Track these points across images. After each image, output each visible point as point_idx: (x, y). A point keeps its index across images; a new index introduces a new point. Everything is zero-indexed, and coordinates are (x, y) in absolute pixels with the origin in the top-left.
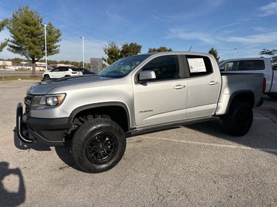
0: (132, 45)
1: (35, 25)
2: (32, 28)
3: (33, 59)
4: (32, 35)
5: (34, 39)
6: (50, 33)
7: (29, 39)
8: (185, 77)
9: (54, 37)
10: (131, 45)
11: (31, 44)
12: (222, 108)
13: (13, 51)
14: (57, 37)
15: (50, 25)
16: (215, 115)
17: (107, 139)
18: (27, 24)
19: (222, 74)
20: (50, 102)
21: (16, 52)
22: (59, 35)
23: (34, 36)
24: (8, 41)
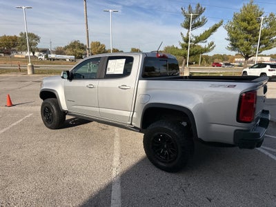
11: (243, 40)
15: (271, 16)
23: (250, 32)
24: (228, 39)
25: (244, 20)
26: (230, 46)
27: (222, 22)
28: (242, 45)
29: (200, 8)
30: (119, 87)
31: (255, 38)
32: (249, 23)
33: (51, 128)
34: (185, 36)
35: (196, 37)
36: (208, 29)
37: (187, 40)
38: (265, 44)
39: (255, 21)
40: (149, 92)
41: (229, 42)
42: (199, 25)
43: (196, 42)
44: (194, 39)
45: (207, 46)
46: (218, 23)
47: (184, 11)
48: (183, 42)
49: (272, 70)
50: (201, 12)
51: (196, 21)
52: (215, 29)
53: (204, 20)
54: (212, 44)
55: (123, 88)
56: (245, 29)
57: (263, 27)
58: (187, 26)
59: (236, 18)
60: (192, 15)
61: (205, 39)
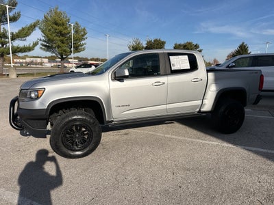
0: (156, 41)
1: (63, 25)
2: (60, 28)
3: (62, 56)
4: (61, 34)
5: (61, 38)
6: (76, 32)
7: (57, 38)
8: (166, 75)
9: (80, 35)
10: (154, 41)
11: (59, 43)
12: (208, 105)
13: (44, 50)
14: (83, 36)
15: (77, 24)
16: (200, 112)
17: (84, 129)
18: (56, 24)
19: (208, 71)
20: (33, 95)
21: (47, 51)
22: (85, 34)
24: (41, 40)
27: (38, 22)
29: (13, 1)
35: (11, 33)
36: (24, 26)
54: (37, 43)
59: (46, 19)
60: (7, 6)
61: (24, 37)
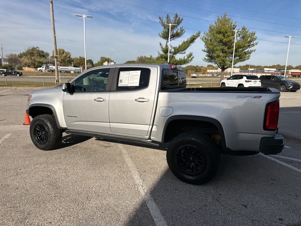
3: (222, 66)
5: (222, 47)
11: (220, 52)
21: (210, 61)
23: (225, 44)
24: (205, 51)
25: (219, 32)
26: (207, 58)
27: (199, 33)
28: (218, 56)
29: (177, 19)
30: (136, 100)
31: (230, 50)
32: (224, 35)
33: (44, 149)
34: (164, 46)
35: (174, 48)
36: (186, 40)
37: (166, 51)
38: (239, 56)
39: (229, 34)
40: (171, 104)
41: (206, 53)
42: (177, 35)
43: (175, 53)
44: (173, 50)
45: (186, 57)
46: (195, 34)
47: (162, 21)
48: (162, 53)
49: (248, 82)
50: (179, 22)
51: (175, 32)
52: (192, 40)
53: (182, 30)
54: (191, 55)
55: (141, 101)
56: (221, 41)
57: (237, 39)
58: (165, 36)
59: (211, 30)
60: (170, 25)
61: (183, 50)
